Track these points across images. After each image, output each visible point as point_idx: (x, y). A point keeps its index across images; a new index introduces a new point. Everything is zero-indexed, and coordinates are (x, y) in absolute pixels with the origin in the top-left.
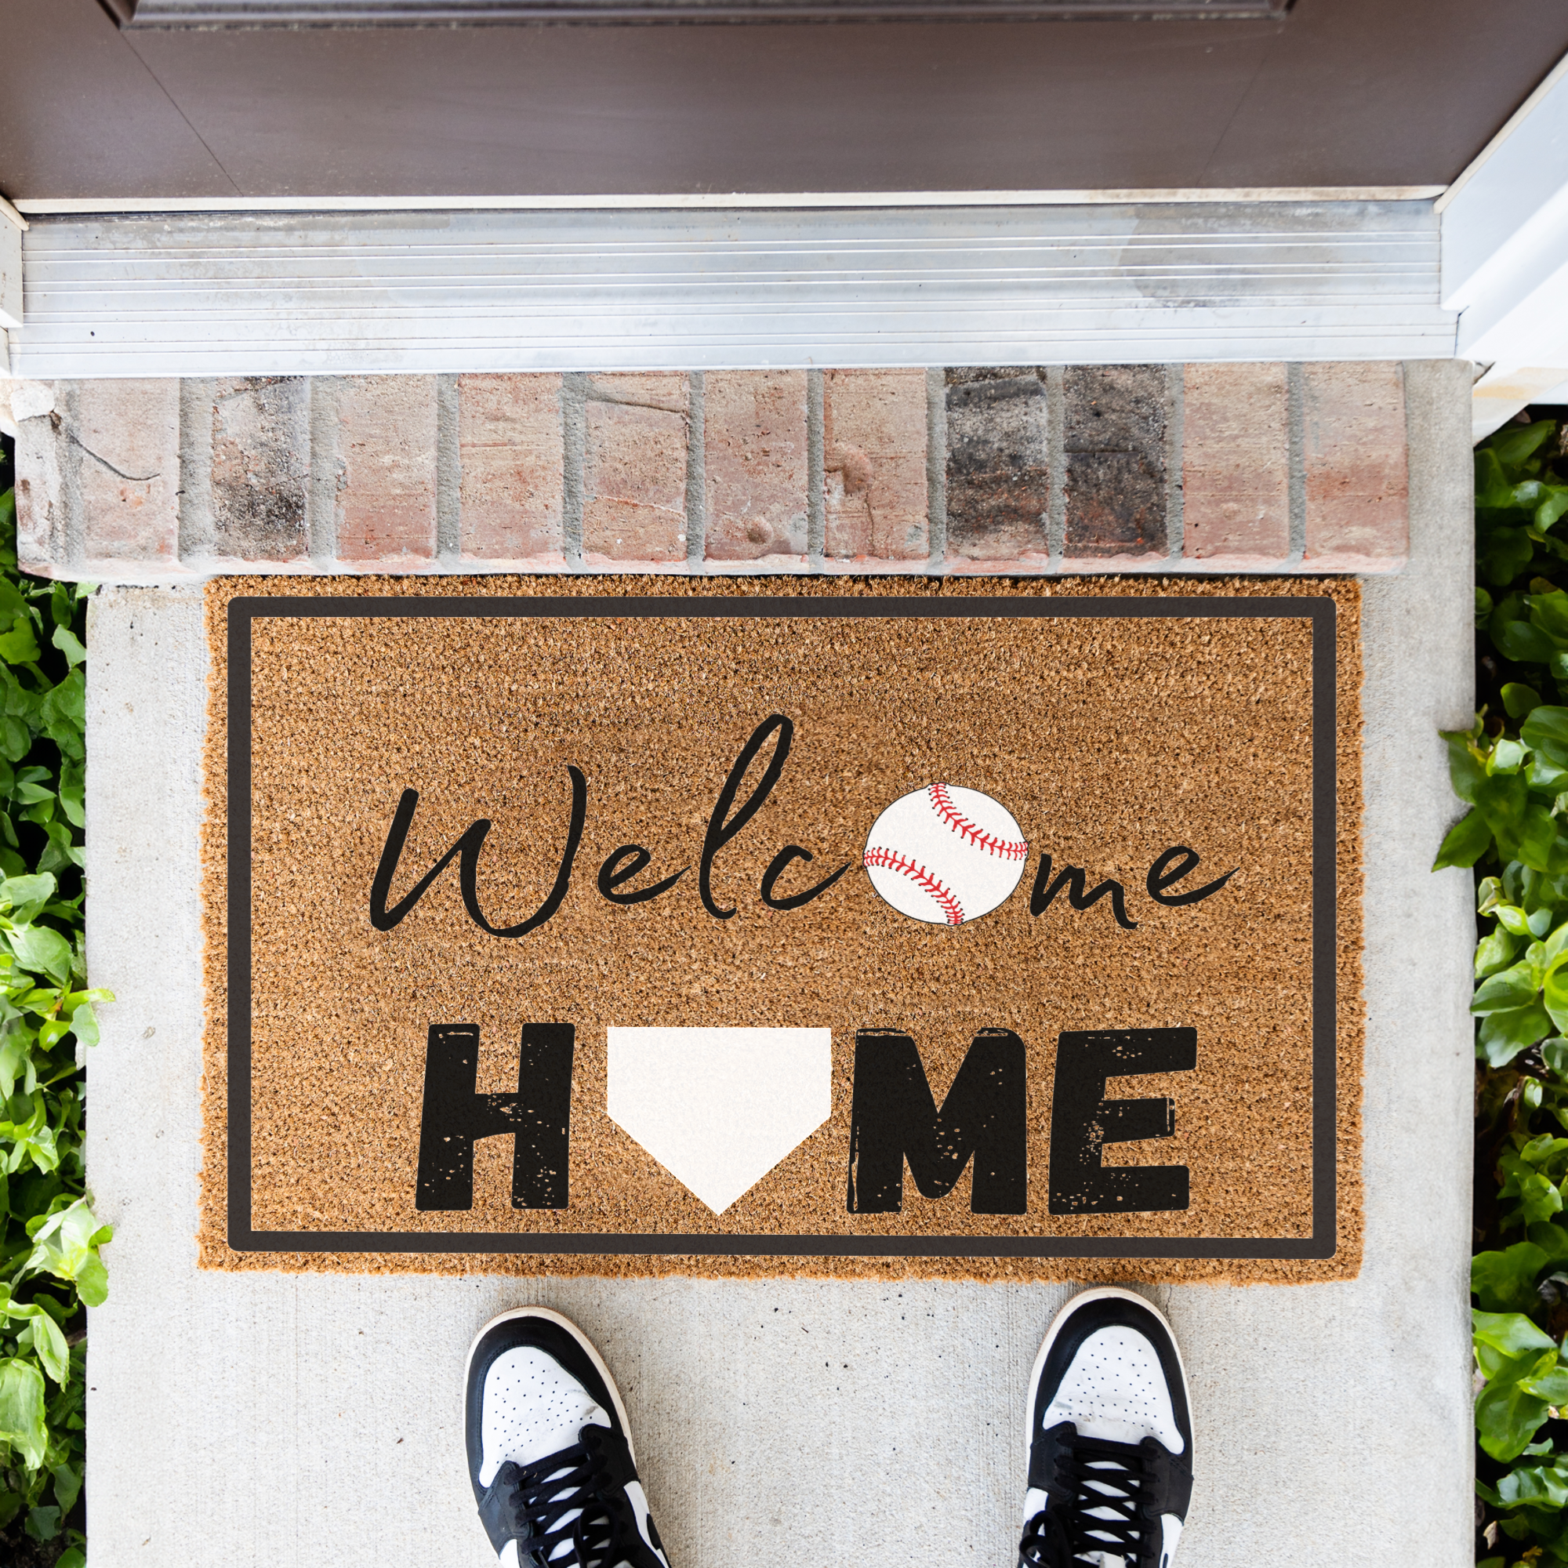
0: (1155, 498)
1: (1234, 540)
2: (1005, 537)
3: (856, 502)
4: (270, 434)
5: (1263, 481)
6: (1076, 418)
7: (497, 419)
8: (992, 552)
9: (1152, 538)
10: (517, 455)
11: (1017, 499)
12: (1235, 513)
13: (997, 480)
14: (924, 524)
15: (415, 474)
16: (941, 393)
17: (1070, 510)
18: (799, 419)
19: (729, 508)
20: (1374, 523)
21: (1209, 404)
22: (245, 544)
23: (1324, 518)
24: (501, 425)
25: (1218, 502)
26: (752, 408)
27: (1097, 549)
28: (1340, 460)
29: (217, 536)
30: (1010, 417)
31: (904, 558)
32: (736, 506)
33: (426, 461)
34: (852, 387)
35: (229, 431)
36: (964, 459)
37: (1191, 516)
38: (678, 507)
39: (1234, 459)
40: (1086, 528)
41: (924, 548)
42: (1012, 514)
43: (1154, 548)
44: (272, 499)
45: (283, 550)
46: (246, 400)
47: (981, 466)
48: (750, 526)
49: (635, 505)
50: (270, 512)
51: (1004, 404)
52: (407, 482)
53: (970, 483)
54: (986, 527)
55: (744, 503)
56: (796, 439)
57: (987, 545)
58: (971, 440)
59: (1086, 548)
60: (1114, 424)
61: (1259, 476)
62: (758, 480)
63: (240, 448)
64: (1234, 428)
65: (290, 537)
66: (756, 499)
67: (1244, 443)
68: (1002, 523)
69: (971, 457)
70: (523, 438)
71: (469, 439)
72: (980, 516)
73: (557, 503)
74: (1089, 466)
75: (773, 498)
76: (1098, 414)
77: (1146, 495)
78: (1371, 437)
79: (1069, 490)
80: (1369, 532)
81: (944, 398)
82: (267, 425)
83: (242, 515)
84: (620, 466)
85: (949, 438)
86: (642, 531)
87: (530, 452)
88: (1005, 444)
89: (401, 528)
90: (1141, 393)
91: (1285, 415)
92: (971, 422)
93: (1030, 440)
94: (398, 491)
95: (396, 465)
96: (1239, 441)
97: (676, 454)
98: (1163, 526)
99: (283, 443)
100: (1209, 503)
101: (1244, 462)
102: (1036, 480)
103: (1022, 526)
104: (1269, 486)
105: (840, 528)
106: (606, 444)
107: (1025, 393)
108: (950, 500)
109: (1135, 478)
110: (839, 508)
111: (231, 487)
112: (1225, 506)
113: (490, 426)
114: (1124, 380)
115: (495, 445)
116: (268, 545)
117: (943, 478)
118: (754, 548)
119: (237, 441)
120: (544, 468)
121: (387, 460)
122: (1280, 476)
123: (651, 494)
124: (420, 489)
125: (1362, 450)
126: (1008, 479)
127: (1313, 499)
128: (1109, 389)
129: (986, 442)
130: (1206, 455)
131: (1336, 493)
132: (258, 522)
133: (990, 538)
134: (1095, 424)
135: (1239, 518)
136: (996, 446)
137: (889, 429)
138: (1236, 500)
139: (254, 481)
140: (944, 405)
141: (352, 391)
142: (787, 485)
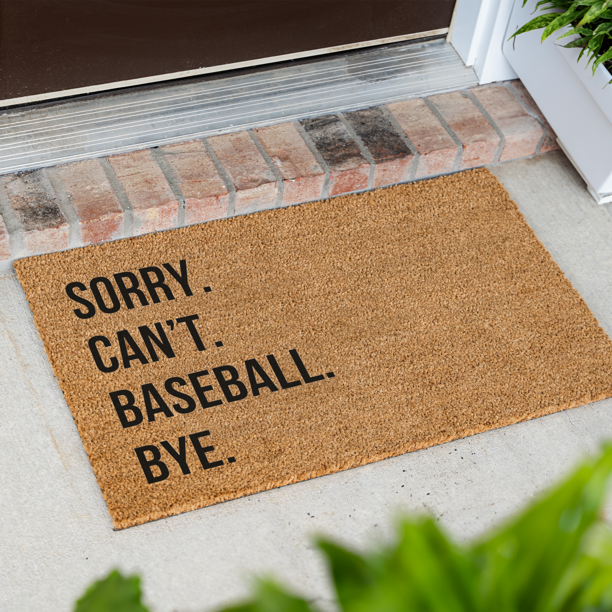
0: (399, 141)
1: (435, 147)
2: (350, 163)
3: (287, 163)
4: (34, 189)
5: (435, 130)
6: (356, 127)
7: (128, 167)
8: (348, 168)
9: (405, 152)
10: (143, 176)
11: (348, 151)
12: (431, 140)
13: (338, 147)
14: (317, 164)
15: (103, 190)
16: (302, 128)
17: (370, 150)
18: (251, 145)
19: (238, 175)
20: (482, 133)
21: (402, 114)
22: (37, 225)
23: (463, 135)
24: (132, 168)
25: (423, 138)
26: (231, 145)
27: (387, 160)
28: (458, 118)
29: (23, 226)
30: (332, 129)
31: (316, 176)
32: (241, 174)
33: (105, 185)
34: (267, 133)
35: (14, 192)
36: (321, 144)
37: (415, 144)
38: (218, 178)
39: (420, 126)
40: (379, 154)
41: (322, 171)
42: (350, 156)
43: (408, 154)
44: (43, 210)
45: (55, 224)
46: (19, 181)
47: (329, 144)
48: (249, 178)
49: (200, 181)
50: (44, 213)
51: (327, 126)
52: (100, 192)
53: (328, 150)
54: (341, 161)
55: (243, 172)
56: (253, 150)
57: (345, 166)
58: (321, 139)
59: (382, 160)
60: (371, 125)
61: (432, 128)
62: (245, 164)
63: (21, 196)
64: (415, 118)
65: (56, 219)
66: (247, 170)
67: (422, 121)
68: (347, 159)
69: (323, 143)
70: (143, 170)
71: (120, 175)
72: (337, 158)
73: (167, 186)
74: (369, 137)
75: (254, 169)
76: (363, 124)
77: (396, 141)
78: (465, 111)
79: (366, 144)
80: (481, 136)
81: (304, 129)
82: (31, 187)
83: (31, 217)
84: (188, 171)
85: (312, 139)
86: (206, 188)
87: (148, 174)
88: (334, 137)
89: (104, 207)
90: (375, 116)
91: (430, 111)
92: (318, 134)
93: (343, 134)
94: (98, 196)
95: (92, 189)
96: (419, 121)
97: (208, 164)
98: (407, 147)
99: (40, 190)
100: (420, 139)
101: (424, 126)
102: (352, 144)
103: (355, 158)
104: (438, 130)
105: (286, 171)
106: (178, 166)
107: (333, 121)
108: (323, 156)
109: (388, 137)
110: (282, 166)
111: (22, 210)
112: (426, 139)
113: (126, 170)
114: (367, 114)
115: (132, 175)
116: (48, 223)
117: (317, 151)
118: (255, 184)
119: (19, 194)
120: (156, 178)
121: (88, 188)
122: (440, 127)
123: (204, 176)
124: (107, 193)
125: (464, 115)
126: (341, 146)
127: (456, 131)
128: (363, 117)
129: (327, 138)
130: (410, 127)
131: (463, 128)
132: (40, 217)
133: (345, 164)
134: (363, 127)
135: (433, 141)
136: (331, 138)
137: (288, 141)
138: (429, 136)
139: (32, 205)
140: (305, 131)
141: (63, 171)
142: (257, 164)
